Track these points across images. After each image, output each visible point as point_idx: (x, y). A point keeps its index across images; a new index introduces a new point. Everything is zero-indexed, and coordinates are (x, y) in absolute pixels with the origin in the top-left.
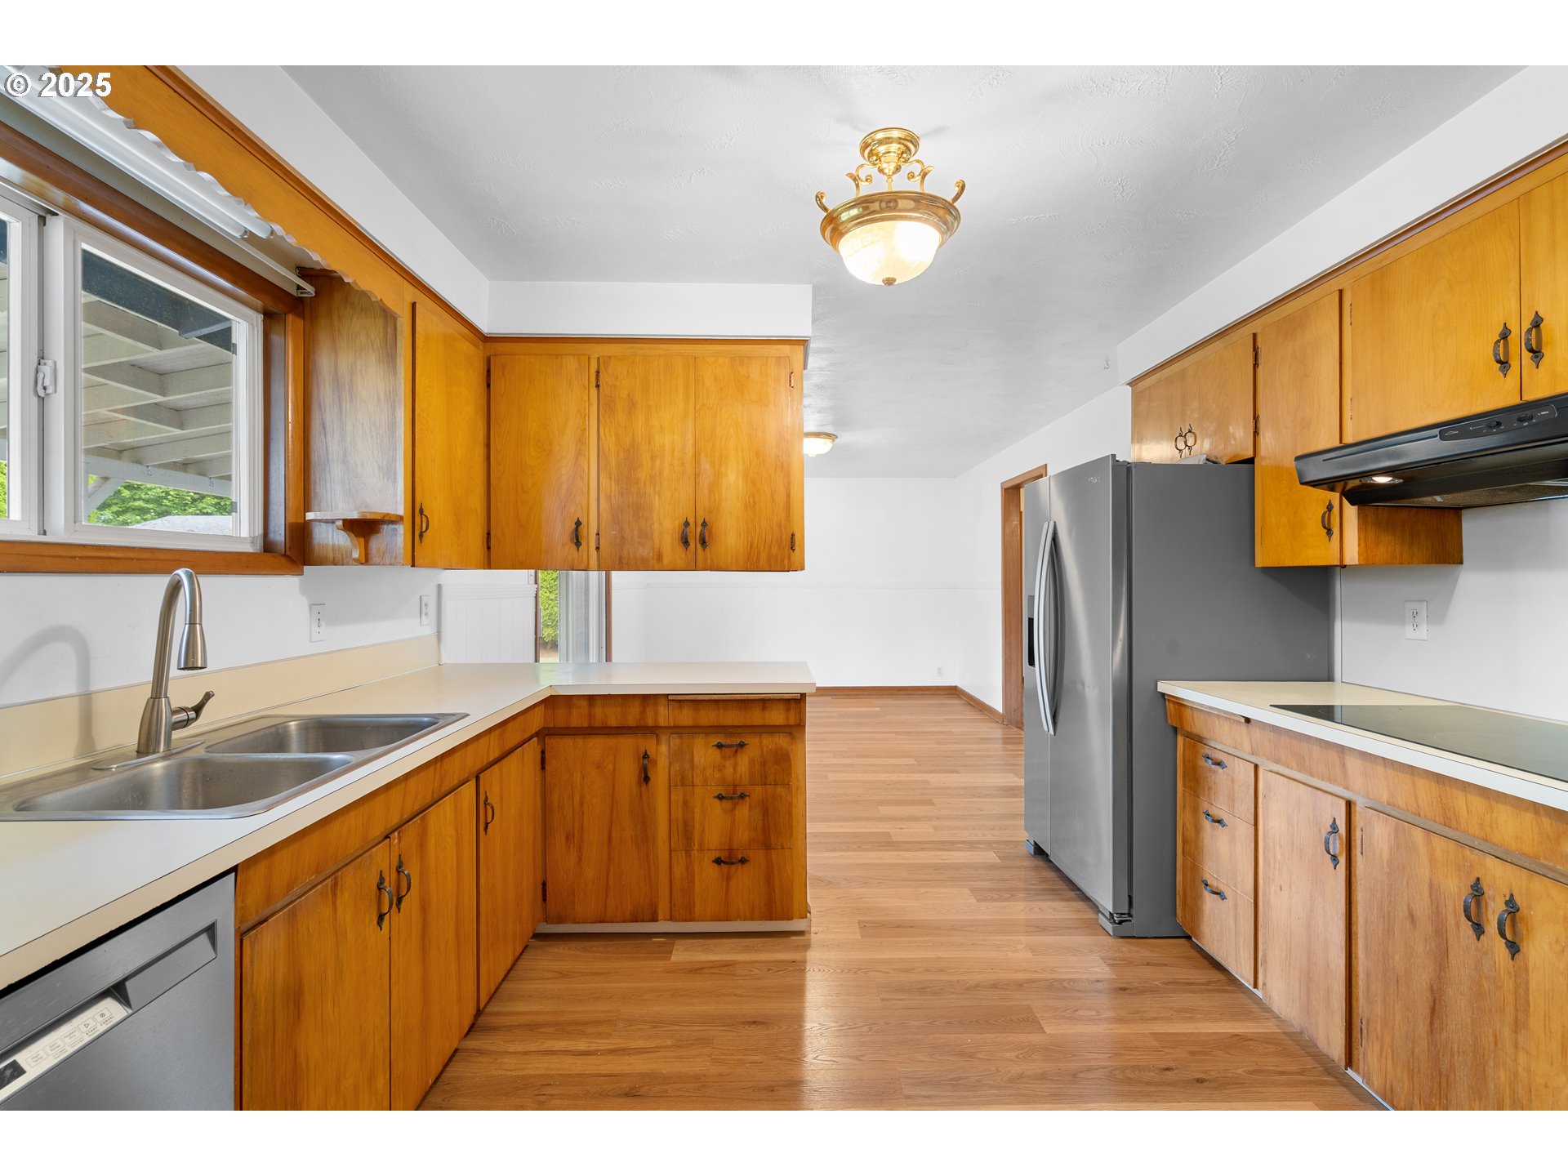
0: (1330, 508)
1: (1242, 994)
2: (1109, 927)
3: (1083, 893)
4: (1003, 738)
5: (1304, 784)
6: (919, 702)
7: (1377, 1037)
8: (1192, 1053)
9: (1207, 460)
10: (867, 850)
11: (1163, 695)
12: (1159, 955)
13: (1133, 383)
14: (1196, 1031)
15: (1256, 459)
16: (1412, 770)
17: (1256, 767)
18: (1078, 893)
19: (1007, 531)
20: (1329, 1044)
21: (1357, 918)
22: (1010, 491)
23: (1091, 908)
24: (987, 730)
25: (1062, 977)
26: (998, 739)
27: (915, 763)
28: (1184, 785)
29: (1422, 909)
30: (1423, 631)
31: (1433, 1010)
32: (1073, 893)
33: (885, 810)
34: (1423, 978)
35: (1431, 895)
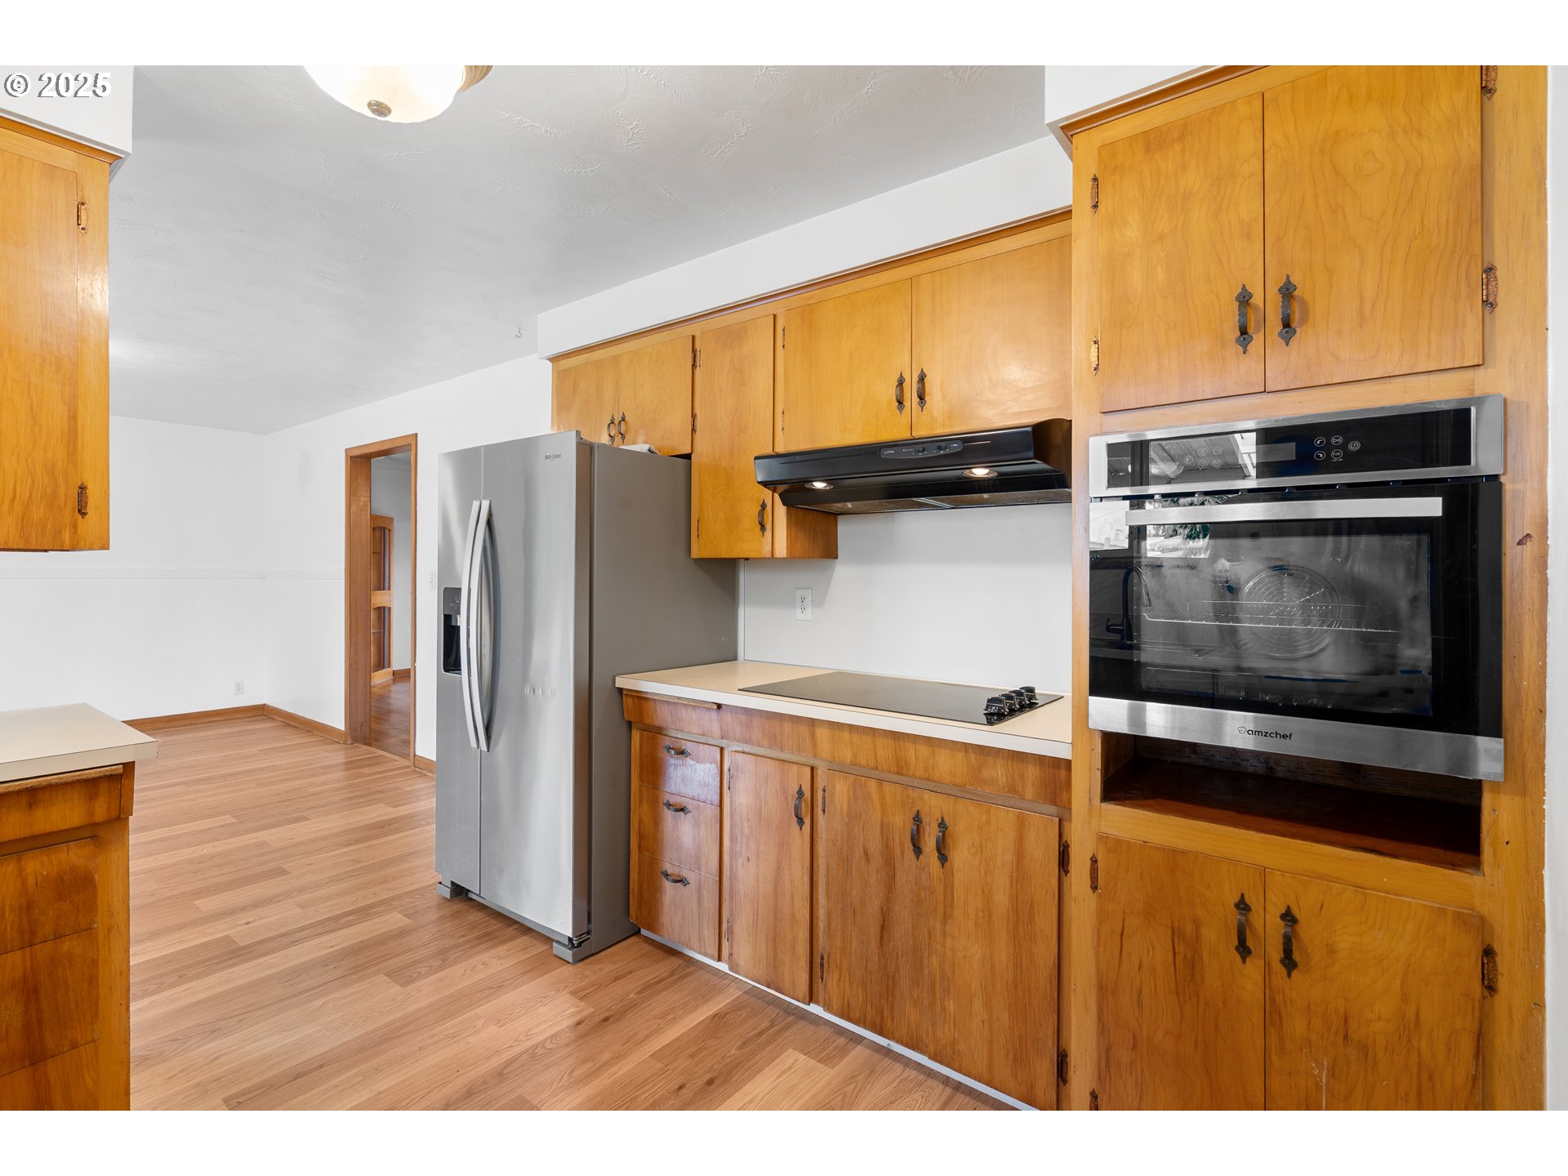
0: (764, 506)
1: (701, 971)
2: (568, 954)
3: (522, 925)
4: (346, 763)
5: (770, 758)
6: (209, 733)
7: (837, 966)
8: (692, 1056)
9: (649, 450)
10: (198, 977)
11: (621, 690)
12: (621, 964)
13: (554, 359)
14: (685, 1030)
15: (693, 455)
16: (873, 732)
17: (722, 749)
18: (516, 926)
19: (353, 508)
20: (794, 987)
21: (818, 868)
22: (358, 459)
23: (536, 939)
24: (328, 754)
25: (542, 1038)
26: (337, 765)
27: (234, 820)
28: (641, 780)
29: (875, 847)
30: (809, 614)
31: (883, 928)
32: (511, 929)
33: (206, 905)
34: (875, 904)
35: (882, 833)
